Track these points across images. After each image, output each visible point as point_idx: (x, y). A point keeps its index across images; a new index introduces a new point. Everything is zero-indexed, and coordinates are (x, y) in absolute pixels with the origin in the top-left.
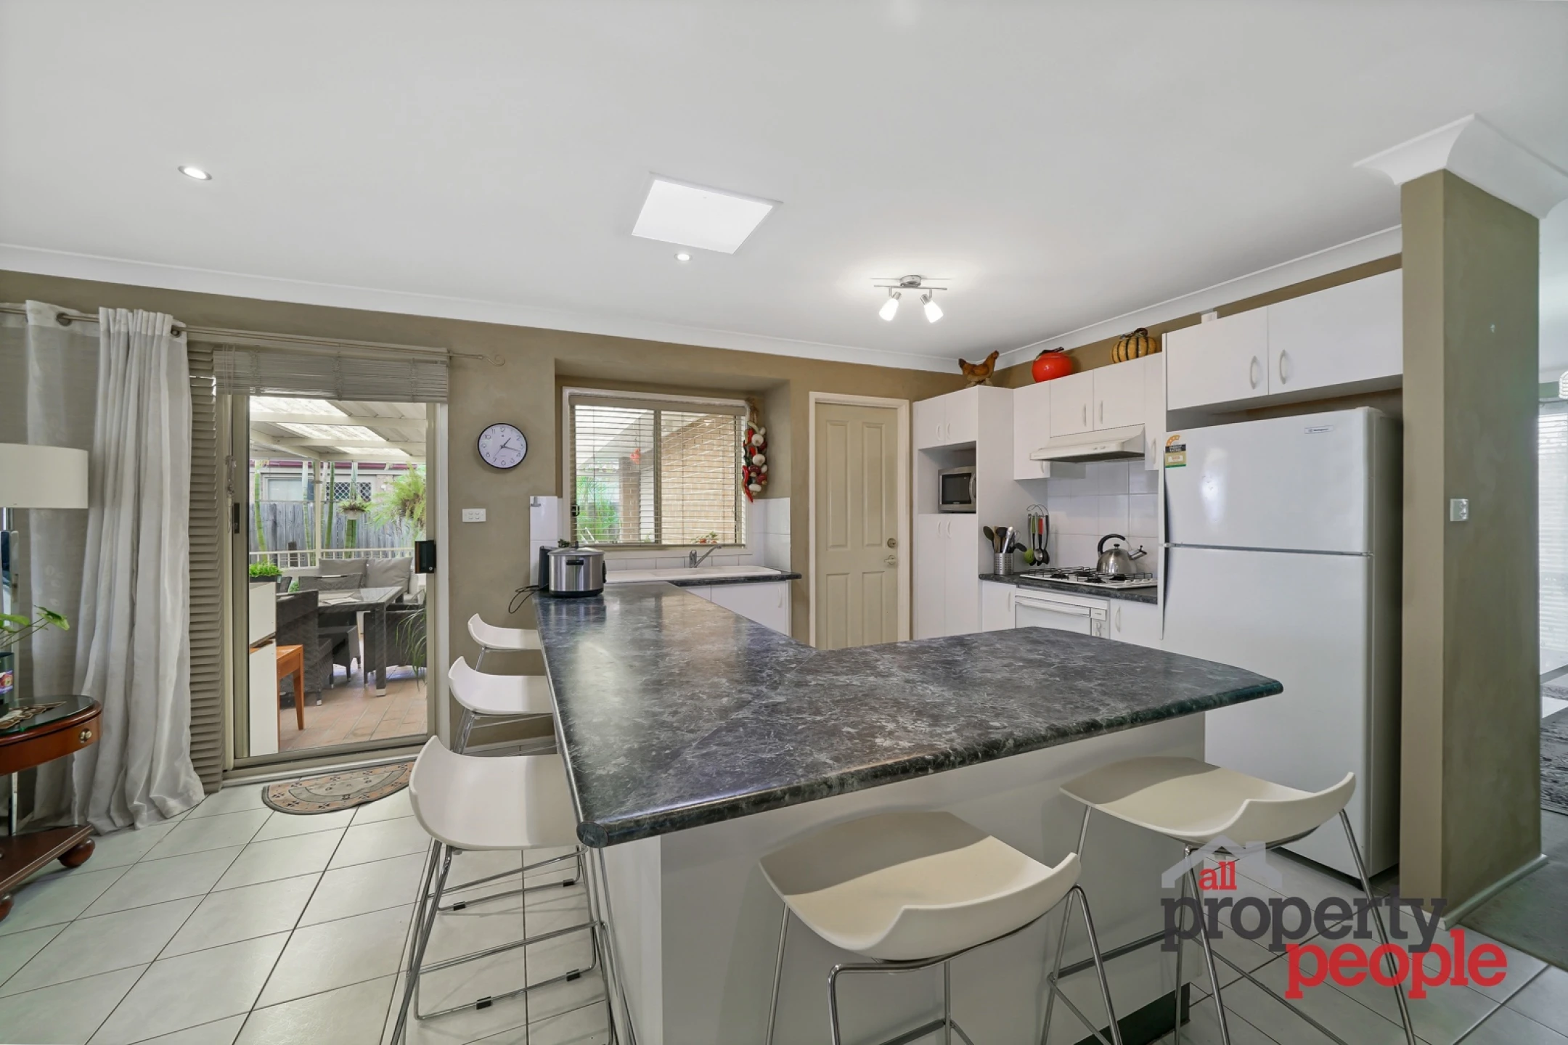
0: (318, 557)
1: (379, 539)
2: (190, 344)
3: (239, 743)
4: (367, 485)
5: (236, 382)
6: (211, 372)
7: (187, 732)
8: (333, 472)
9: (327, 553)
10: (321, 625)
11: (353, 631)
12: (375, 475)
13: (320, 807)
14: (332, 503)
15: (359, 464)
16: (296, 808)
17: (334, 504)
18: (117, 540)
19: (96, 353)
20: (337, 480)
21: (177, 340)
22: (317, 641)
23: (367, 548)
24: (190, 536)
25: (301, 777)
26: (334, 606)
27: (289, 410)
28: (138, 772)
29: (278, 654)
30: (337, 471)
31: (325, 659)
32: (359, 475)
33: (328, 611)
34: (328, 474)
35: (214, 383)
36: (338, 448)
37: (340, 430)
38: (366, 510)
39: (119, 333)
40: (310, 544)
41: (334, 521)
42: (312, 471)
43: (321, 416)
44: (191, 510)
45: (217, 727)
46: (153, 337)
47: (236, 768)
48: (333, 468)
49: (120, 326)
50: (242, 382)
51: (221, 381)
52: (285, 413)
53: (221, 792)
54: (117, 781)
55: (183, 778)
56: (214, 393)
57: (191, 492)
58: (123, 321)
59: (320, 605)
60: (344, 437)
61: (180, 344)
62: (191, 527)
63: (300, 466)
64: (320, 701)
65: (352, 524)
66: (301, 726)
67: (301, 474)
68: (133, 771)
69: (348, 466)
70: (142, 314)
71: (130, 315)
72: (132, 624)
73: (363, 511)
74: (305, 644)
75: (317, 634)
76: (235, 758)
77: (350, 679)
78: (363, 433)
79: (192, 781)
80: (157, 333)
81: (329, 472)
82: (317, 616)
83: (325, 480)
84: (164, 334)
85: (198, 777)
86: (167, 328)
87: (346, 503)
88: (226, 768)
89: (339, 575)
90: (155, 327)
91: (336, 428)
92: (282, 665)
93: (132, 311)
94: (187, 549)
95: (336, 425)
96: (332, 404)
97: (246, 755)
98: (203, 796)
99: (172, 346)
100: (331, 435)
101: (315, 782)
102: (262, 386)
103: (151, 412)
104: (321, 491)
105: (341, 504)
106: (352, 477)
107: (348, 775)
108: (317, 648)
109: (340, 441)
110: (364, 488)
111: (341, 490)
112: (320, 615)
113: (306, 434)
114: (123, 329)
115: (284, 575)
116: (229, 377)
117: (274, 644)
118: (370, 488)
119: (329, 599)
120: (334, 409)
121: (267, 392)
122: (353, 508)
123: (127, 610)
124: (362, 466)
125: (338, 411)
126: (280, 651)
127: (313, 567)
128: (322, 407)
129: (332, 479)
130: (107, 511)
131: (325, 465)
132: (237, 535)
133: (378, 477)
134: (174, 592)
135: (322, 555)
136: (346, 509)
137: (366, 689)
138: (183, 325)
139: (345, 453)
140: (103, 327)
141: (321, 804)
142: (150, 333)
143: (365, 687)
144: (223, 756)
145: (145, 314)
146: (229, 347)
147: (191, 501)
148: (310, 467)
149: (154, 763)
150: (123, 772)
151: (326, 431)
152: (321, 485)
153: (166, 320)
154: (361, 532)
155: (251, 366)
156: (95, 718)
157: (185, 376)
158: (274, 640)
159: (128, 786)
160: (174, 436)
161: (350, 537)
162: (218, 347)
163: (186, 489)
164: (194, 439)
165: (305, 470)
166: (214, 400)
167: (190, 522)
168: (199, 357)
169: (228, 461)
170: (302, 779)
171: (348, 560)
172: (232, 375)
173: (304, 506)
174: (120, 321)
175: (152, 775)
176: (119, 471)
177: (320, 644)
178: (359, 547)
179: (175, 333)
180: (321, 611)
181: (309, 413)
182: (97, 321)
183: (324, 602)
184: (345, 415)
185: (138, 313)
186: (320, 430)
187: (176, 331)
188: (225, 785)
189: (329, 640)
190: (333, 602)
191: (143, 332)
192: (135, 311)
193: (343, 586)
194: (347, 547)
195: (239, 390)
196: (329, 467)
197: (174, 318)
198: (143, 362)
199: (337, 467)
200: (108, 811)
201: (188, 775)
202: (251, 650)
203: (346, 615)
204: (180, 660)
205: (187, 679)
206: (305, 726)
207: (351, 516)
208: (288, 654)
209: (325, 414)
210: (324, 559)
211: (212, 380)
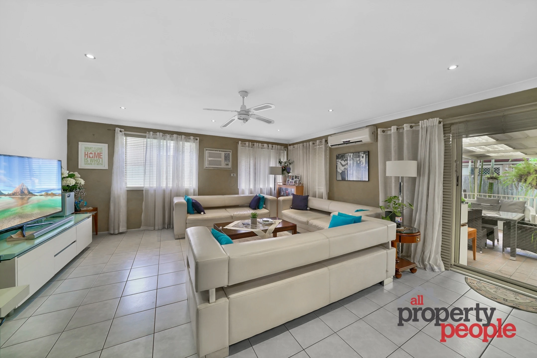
0: (476, 195)
1: (505, 191)
2: (444, 125)
3: (455, 257)
4: (498, 168)
5: (459, 134)
6: (450, 133)
7: (440, 248)
8: (482, 164)
9: (479, 195)
10: (483, 223)
11: (496, 228)
12: (502, 164)
13: (492, 297)
14: (482, 176)
15: (495, 160)
16: (480, 292)
17: (483, 176)
18: (424, 186)
19: (418, 134)
20: (484, 167)
21: (440, 125)
22: (481, 228)
23: (498, 194)
24: (443, 186)
25: (481, 280)
26: (489, 216)
27: (470, 142)
28: (427, 254)
29: (468, 230)
30: (484, 163)
31: (484, 236)
32: (495, 164)
33: (486, 218)
34: (480, 165)
35: (451, 136)
36: (486, 154)
37: (490, 147)
38: (498, 179)
39: (425, 127)
40: (472, 191)
41: (482, 183)
42: (473, 164)
43: (483, 142)
44: (444, 178)
45: (449, 249)
46: (434, 126)
47: (454, 265)
48: (482, 162)
49: (425, 125)
50: (461, 134)
51: (453, 135)
52: (467, 143)
53: (450, 271)
54: (421, 254)
55: (438, 261)
56: (451, 140)
57: (444, 172)
58: (426, 123)
59: (483, 215)
60: (491, 149)
61: (441, 126)
62: (443, 183)
63: (468, 162)
64: (482, 252)
65: (491, 184)
66: (474, 259)
67: (468, 165)
68: (426, 253)
69: (490, 161)
70: (431, 120)
71: (427, 121)
72: (427, 211)
73: (497, 179)
74: (477, 229)
75: (481, 226)
76: (454, 262)
77: (494, 247)
78: (502, 147)
79: (441, 263)
80: (435, 124)
81: (481, 164)
82: (481, 219)
83: (479, 167)
84: (437, 124)
85: (443, 263)
86: (438, 122)
87: (488, 176)
88: (451, 264)
89: (489, 205)
90: (434, 123)
91: (489, 146)
92: (470, 234)
93: (428, 120)
94: (442, 190)
95: (488, 145)
96: (490, 137)
97: (458, 262)
98: (444, 270)
99: (439, 127)
100: (485, 149)
101: (488, 285)
102: (469, 134)
103: (433, 148)
104: (477, 171)
105: (486, 176)
106: (492, 165)
107: (505, 291)
108: (481, 231)
109: (489, 152)
110: (496, 170)
111: (487, 171)
112: (483, 219)
113: (474, 150)
114: (426, 126)
115: (466, 202)
116: (457, 133)
117: (467, 226)
118: (499, 170)
119: (487, 213)
120: (490, 138)
121: (470, 136)
122: (492, 178)
123: (426, 207)
124: (496, 161)
125: (492, 139)
126: (469, 229)
127: (474, 200)
128: (485, 139)
129: (482, 167)
130: (421, 178)
131: (479, 161)
132: (458, 186)
133: (504, 165)
134: (438, 203)
135: (478, 196)
136: (488, 178)
137: (503, 255)
138: (441, 120)
139: (489, 156)
140: (420, 126)
141: (493, 297)
142: (433, 125)
143: (503, 253)
144: (450, 259)
145: (431, 119)
146: (456, 123)
147: (444, 175)
148: (472, 162)
149: (431, 253)
150: (423, 252)
151: (483, 148)
152: (477, 169)
153: (437, 119)
154: (495, 188)
155: (465, 128)
156: (419, 236)
157: (442, 135)
158: (467, 225)
159: (424, 257)
160: (439, 155)
161: (490, 189)
162: (452, 124)
163: (442, 171)
164: (445, 155)
165: (470, 164)
166: (451, 143)
167: (443, 182)
168: (446, 129)
169: (456, 161)
170: (481, 281)
171: (490, 198)
172: (457, 132)
173: (469, 177)
174: (425, 124)
175: (430, 256)
176: (424, 166)
177: (482, 230)
178: (494, 194)
179: (439, 123)
180: (483, 217)
181: (478, 142)
182: (419, 125)
183: (484, 214)
184: (494, 140)
185: (429, 120)
186: (480, 148)
187: (440, 122)
188: (451, 269)
189: (486, 229)
190: (489, 215)
191: (431, 125)
192: (429, 119)
193: (491, 209)
194: (488, 193)
195: (459, 137)
196: (480, 162)
197: (440, 118)
198: (431, 134)
199: (484, 162)
200: (419, 261)
201: (440, 261)
202: (461, 226)
203: (494, 221)
204: (439, 224)
205: (441, 231)
206: (476, 259)
207: (491, 181)
208: (470, 231)
209: (485, 141)
210: (479, 197)
211: (450, 135)
